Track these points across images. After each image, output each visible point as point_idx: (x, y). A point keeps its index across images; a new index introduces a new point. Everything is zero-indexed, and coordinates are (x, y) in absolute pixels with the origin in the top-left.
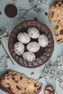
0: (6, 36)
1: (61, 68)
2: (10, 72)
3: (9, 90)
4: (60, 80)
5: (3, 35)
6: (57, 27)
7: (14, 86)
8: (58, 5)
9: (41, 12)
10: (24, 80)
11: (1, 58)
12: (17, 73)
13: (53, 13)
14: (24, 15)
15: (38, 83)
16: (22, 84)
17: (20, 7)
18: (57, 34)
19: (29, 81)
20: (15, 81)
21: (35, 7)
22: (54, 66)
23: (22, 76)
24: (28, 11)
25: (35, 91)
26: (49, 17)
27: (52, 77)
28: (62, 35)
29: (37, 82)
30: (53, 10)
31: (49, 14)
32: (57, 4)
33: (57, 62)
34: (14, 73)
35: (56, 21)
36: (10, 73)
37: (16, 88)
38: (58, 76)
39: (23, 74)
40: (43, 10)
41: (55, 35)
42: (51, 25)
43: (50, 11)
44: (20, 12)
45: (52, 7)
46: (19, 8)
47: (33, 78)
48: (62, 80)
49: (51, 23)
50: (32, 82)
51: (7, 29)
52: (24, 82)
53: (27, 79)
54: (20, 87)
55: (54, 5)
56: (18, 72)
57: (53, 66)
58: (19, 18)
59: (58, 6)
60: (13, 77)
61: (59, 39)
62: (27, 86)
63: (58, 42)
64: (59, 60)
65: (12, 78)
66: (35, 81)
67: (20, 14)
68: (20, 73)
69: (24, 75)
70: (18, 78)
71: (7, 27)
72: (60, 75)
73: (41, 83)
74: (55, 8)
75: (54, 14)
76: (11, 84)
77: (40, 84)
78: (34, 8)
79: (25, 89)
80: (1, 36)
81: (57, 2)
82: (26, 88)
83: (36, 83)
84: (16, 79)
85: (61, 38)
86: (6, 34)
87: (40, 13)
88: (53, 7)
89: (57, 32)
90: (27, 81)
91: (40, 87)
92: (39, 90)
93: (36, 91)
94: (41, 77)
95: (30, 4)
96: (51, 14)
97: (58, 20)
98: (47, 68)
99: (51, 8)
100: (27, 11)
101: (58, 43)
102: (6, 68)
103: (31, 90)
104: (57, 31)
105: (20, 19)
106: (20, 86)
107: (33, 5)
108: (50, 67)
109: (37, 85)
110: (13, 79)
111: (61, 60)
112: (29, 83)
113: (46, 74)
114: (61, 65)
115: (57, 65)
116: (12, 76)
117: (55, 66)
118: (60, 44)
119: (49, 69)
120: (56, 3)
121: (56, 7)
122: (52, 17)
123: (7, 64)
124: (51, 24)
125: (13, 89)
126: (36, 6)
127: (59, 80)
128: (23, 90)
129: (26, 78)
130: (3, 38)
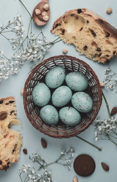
0: (100, 125)
1: (14, 55)
2: (103, 62)
3: (109, 32)
4: (19, 35)
5: (105, 127)
6: (10, 126)
7: (100, 37)
8: (3, 164)
9: (34, 156)
10: (81, 43)
11: (114, 88)
12: (90, 57)
13: (14, 151)
14: (64, 155)
15: (59, 34)
16: (86, 39)
17: (69, 170)
18: (13, 114)
19: (72, 41)
20: (97, 46)
21: (42, 167)
22: (26, 60)
23: (83, 52)
24: (56, 162)
25: (65, 23)
26: (21, 145)
27: (33, 40)
28: (4, 111)
29: (59, 37)
30: (14, 156)
31: (20, 151)
32: (5, 166)
33: (20, 66)
34: (97, 59)
35: (11, 137)
36: (103, 60)
37: (97, 34)
38: (21, 41)
39: (82, 55)
40: (30, 158)
41: (15, 113)
42: (19, 131)
43: (18, 156)
44: (69, 161)
45: (14, 161)
46: (70, 167)
47: (66, 45)
48: (17, 33)
49: (20, 135)
50: (68, 39)
51: (96, 136)
52: (82, 40)
53: (76, 44)
54: (90, 33)
55: (9, 165)
56: (89, 59)
57: (28, 59)
58: (74, 152)
59: (4, 161)
60: (98, 53)
61: (10, 104)
62: (77, 34)
63: (13, 100)
64: (16, 69)
65: (100, 51)
66: (62, 39)
67: (70, 158)
68: (87, 57)
69: (80, 52)
70: (90, 50)
71: (97, 139)
72: (18, 42)
73: (53, 34)
74: (8, 160)
75: (13, 148)
76: (104, 41)
77: (55, 33)
78: (45, 164)
79: (82, 29)
80: (107, 126)
81: (4, 169)
82: (80, 30)
83: (61, 36)
84: (94, 48)
85: (6, 106)
86: (100, 128)
87: (36, 155)
88: (12, 161)
89: (12, 117)
90: (75, 42)
91: (56, 27)
92: (58, 23)
93: (63, 22)
94: (52, 44)
95: (50, 173)
96: (16, 149)
97: (8, 137)
98: (39, 58)
99: (16, 161)
100: (58, 162)
101: (13, 98)
102: (108, 70)
103: (71, 25)
104: (12, 120)
105: (72, 150)
106: (89, 35)
107: (45, 170)
108: (34, 60)
109: (61, 32)
110: (99, 48)
111: (12, 69)
112: (74, 38)
113: (42, 48)
114: (14, 59)
115: (20, 60)
116: (100, 55)
117: (24, 59)
118: (9, 97)
119: (35, 56)
120: (6, 168)
121: (6, 161)
122: (16, 145)
123: (105, 76)
124: (19, 133)
125: (102, 33)
126: (40, 168)
127: (21, 33)
128: (86, 28)
129: (78, 47)
130: (106, 121)
